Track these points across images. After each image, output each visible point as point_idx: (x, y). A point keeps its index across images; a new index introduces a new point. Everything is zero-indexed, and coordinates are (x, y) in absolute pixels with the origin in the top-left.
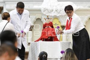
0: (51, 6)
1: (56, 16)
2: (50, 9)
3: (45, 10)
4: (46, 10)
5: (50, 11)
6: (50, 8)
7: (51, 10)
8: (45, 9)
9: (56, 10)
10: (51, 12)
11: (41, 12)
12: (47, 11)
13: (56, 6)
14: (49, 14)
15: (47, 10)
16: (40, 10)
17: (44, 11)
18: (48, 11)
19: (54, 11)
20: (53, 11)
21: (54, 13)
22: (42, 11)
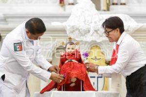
0: (86, 22)
1: (96, 41)
2: (84, 28)
3: (74, 29)
4: (76, 30)
5: (83, 33)
6: (83, 26)
7: (86, 31)
8: (73, 27)
9: (96, 31)
10: (86, 33)
11: (65, 35)
12: (77, 32)
13: (95, 22)
14: (82, 37)
15: (78, 29)
16: (63, 31)
17: (72, 32)
18: (80, 33)
19: (91, 33)
20: (89, 31)
21: (92, 36)
22: (68, 32)
